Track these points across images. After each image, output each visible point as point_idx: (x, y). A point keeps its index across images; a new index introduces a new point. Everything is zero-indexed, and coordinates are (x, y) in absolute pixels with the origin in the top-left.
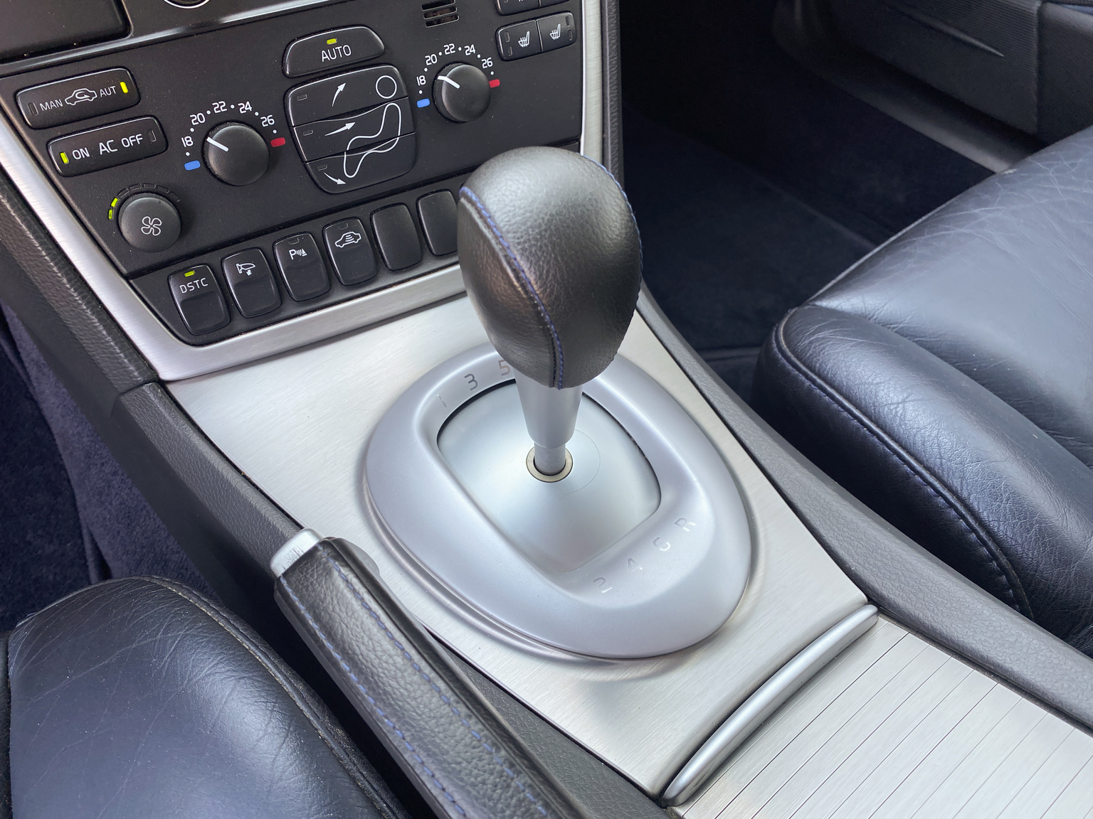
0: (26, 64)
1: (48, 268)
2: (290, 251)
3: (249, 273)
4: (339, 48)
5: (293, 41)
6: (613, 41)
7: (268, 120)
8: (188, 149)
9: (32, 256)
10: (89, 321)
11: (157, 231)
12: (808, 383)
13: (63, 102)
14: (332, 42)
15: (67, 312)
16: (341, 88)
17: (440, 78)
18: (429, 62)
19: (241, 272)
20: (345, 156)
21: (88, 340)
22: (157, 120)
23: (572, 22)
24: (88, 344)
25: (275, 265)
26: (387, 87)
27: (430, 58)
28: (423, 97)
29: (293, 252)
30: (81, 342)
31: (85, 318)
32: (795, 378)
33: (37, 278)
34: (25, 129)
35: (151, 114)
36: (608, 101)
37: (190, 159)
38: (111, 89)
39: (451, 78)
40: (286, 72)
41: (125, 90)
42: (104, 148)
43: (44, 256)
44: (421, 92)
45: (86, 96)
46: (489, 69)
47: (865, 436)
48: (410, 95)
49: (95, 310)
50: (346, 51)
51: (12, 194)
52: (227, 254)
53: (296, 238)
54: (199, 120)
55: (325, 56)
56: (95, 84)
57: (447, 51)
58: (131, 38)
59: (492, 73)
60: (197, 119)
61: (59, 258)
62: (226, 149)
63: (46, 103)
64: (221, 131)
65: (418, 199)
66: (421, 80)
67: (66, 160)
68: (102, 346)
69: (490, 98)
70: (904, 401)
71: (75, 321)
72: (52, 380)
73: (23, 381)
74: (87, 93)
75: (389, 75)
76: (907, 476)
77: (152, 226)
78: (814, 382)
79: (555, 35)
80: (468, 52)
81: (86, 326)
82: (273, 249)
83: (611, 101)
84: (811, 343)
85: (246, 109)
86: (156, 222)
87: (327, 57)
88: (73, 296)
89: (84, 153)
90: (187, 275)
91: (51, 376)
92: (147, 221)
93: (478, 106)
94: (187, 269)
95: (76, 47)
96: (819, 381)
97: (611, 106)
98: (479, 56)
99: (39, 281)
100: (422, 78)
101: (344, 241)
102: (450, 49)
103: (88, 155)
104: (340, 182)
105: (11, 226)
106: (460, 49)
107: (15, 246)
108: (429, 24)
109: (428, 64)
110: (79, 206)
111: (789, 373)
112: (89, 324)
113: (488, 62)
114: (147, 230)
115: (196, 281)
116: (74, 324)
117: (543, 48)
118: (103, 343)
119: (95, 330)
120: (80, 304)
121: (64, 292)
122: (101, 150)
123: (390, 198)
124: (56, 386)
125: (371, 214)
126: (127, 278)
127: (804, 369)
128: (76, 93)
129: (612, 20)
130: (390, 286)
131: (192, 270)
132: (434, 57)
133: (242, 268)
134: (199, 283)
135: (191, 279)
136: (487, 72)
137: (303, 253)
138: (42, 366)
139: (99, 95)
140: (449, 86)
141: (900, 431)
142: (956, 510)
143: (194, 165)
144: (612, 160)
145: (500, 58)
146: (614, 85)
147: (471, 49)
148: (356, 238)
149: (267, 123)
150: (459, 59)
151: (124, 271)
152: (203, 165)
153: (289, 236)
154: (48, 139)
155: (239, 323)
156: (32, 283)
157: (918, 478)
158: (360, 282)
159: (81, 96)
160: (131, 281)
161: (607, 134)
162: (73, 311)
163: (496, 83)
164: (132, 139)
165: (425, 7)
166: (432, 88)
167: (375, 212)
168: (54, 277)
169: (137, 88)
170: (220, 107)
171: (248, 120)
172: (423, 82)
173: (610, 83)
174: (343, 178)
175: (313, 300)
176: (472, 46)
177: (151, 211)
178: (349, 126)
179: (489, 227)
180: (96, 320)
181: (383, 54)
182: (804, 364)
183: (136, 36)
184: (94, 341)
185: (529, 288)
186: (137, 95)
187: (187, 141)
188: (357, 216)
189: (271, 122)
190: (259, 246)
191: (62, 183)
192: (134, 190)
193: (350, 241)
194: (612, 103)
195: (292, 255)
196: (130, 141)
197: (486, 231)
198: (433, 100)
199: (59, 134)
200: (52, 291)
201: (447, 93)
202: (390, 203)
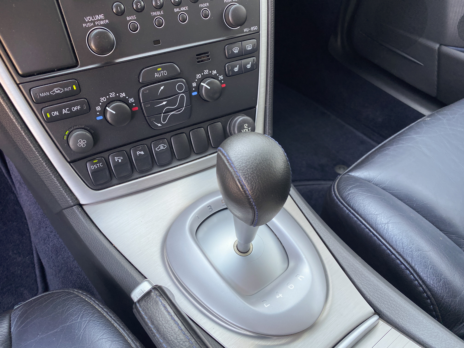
0: (35, 77)
1: (38, 159)
2: (137, 152)
3: (120, 161)
4: (162, 72)
5: (144, 69)
6: (271, 68)
7: (132, 100)
8: (98, 111)
9: (31, 153)
10: (53, 180)
11: (84, 145)
12: (347, 211)
13: (50, 93)
14: (160, 69)
15: (44, 176)
16: (162, 88)
17: (202, 84)
18: (198, 77)
19: (116, 161)
20: (162, 115)
21: (51, 187)
22: (87, 100)
23: (255, 60)
24: (51, 188)
25: (131, 157)
26: (180, 87)
27: (198, 76)
28: (194, 91)
29: (138, 153)
30: (48, 188)
31: (51, 179)
32: (342, 208)
33: (32, 162)
34: (33, 104)
35: (84, 97)
36: (268, 92)
37: (99, 115)
38: (69, 88)
39: (207, 84)
40: (140, 81)
41: (75, 88)
42: (64, 111)
43: (37, 154)
44: (194, 89)
45: (59, 91)
46: (222, 80)
47: (371, 237)
48: (189, 90)
49: (56, 176)
50: (165, 73)
51: (26, 129)
52: (111, 153)
53: (140, 147)
54: (104, 100)
55: (156, 75)
56: (63, 86)
57: (205, 73)
58: (79, 68)
59: (223, 82)
60: (103, 99)
61: (43, 155)
62: (114, 113)
63: (43, 94)
64: (113, 105)
65: (190, 131)
66: (194, 84)
67: (49, 116)
68: (57, 190)
69: (222, 91)
70: (388, 223)
71: (47, 179)
72: (26, 190)
73: (10, 185)
74: (59, 90)
75: (181, 82)
76: (389, 255)
77: (82, 143)
78: (350, 211)
79: (249, 66)
80: (214, 73)
81: (51, 182)
82: (130, 151)
83: (269, 92)
84: (349, 194)
85: (123, 95)
86: (84, 142)
87: (157, 75)
88: (47, 170)
89: (56, 113)
90: (94, 162)
91: (26, 187)
92: (80, 141)
93: (217, 96)
94: (94, 159)
95: (56, 71)
96: (352, 211)
97: (269, 94)
98: (218, 75)
99: (33, 163)
100: (195, 84)
101: (159, 148)
102: (206, 72)
103: (58, 114)
104: (159, 125)
105: (24, 141)
106: (210, 72)
107: (24, 149)
108: (198, 62)
109: (197, 78)
110: (53, 134)
111: (339, 206)
112: (53, 181)
113: (221, 77)
114: (80, 145)
115: (98, 164)
116: (46, 181)
117: (243, 71)
118: (58, 189)
119: (55, 184)
120: (50, 173)
121: (43, 168)
122: (63, 112)
123: (179, 130)
124: (28, 192)
125: (171, 137)
126: (69, 163)
127: (346, 205)
128: (55, 90)
129: (272, 60)
130: (177, 166)
131: (96, 160)
132: (200, 75)
133: (117, 159)
134: (99, 165)
135: (96, 163)
136: (220, 81)
137: (142, 153)
138: (22, 183)
139: (64, 90)
140: (206, 87)
141: (386, 236)
142: (409, 271)
143: (100, 118)
144: (269, 115)
145: (226, 75)
146: (271, 86)
147: (215, 72)
148: (164, 147)
149: (131, 101)
150: (210, 76)
151: (69, 160)
152: (104, 118)
153: (137, 146)
154: (42, 107)
155: (114, 181)
156: (30, 163)
157: (393, 256)
158: (165, 164)
159: (57, 91)
160: (71, 164)
161: (267, 105)
162: (46, 176)
163: (224, 85)
164: (76, 108)
165: (197, 55)
166: (199, 88)
167: (172, 136)
168: (40, 162)
169: (80, 87)
170: (112, 95)
171: (124, 101)
172: (195, 85)
173: (269, 85)
174: (161, 123)
175: (144, 172)
176: (215, 71)
177: (82, 137)
178: (164, 103)
179: (231, 167)
180: (56, 180)
181: (180, 74)
182: (346, 203)
183: (81, 67)
184: (54, 188)
185: (247, 192)
186: (79, 90)
187: (98, 108)
188: (165, 137)
189: (133, 101)
190: (124, 150)
191: (46, 125)
192: (75, 128)
193: (162, 148)
194: (270, 93)
195: (138, 154)
196: (75, 109)
197: (230, 168)
198: (198, 93)
199: (47, 105)
200: (38, 167)
201: (205, 90)
202: (179, 133)
